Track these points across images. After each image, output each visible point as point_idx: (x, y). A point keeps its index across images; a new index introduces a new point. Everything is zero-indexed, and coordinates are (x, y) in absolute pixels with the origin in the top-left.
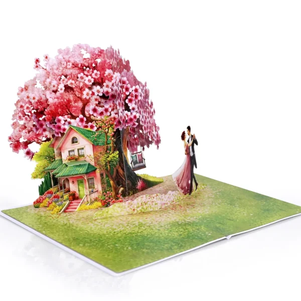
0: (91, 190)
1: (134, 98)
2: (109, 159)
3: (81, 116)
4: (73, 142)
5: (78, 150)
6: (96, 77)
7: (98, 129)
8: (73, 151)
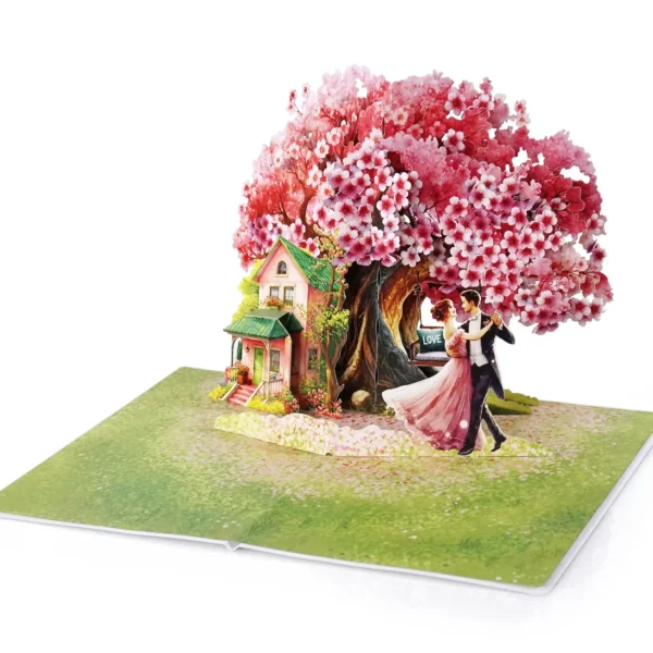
0: (272, 373)
1: (393, 201)
2: (331, 322)
3: (299, 221)
4: (279, 272)
5: (285, 288)
6: (334, 144)
7: (322, 253)
8: (277, 288)
